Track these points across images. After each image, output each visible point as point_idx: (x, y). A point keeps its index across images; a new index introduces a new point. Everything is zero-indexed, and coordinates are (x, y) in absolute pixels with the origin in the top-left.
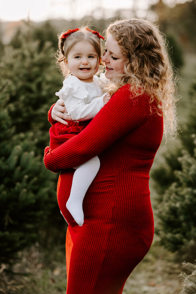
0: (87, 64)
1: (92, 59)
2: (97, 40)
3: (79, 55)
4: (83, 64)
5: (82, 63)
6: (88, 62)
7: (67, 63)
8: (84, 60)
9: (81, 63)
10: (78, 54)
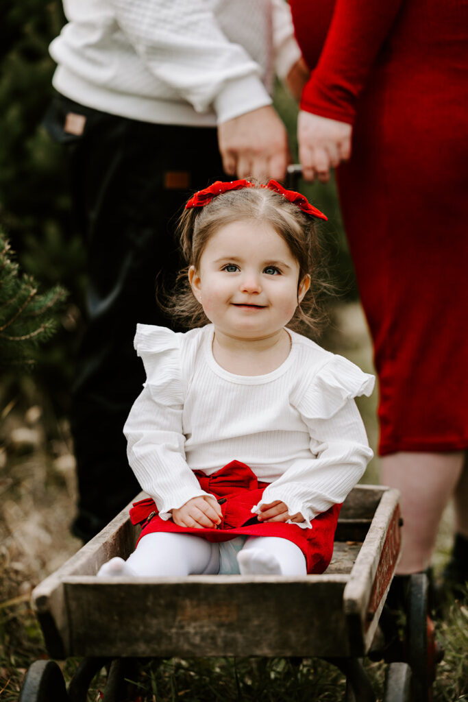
0: (256, 293)
1: (275, 276)
2: (298, 222)
3: (232, 262)
4: (245, 291)
5: (242, 289)
6: (259, 284)
7: (199, 285)
8: (249, 277)
9: (239, 288)
10: (232, 259)
